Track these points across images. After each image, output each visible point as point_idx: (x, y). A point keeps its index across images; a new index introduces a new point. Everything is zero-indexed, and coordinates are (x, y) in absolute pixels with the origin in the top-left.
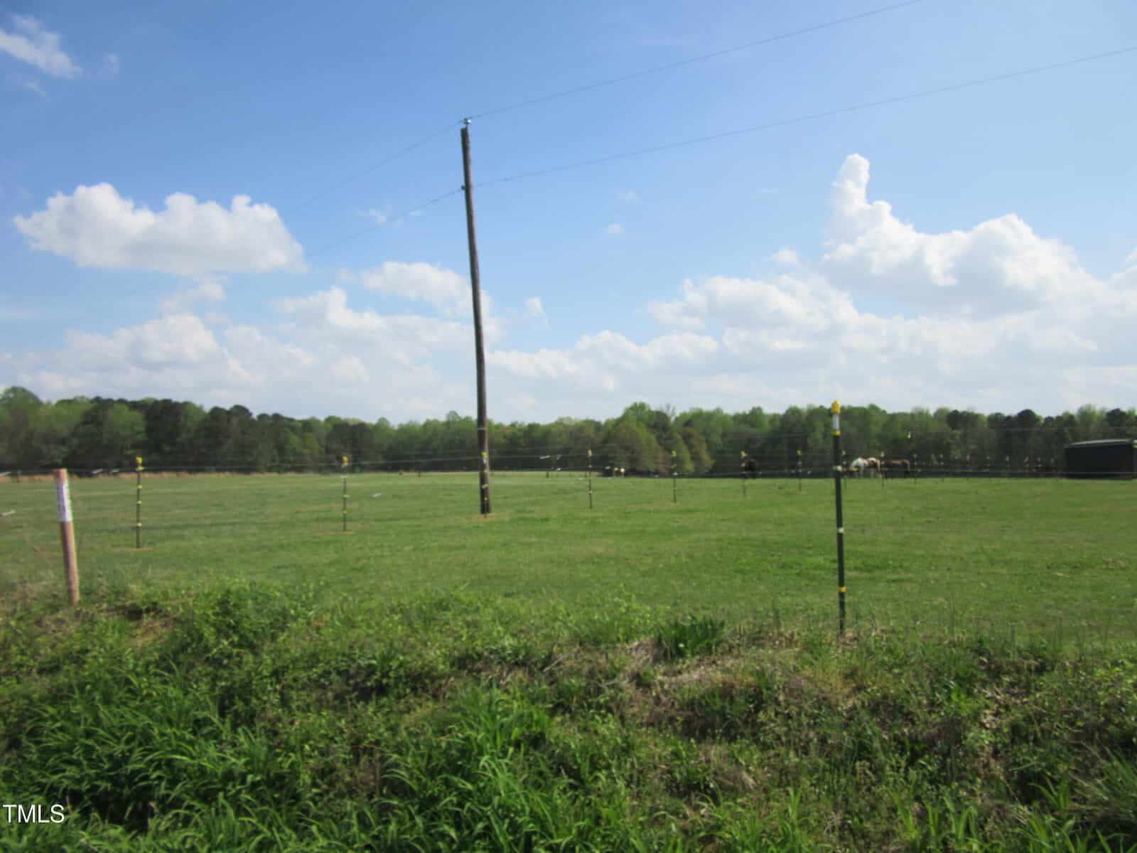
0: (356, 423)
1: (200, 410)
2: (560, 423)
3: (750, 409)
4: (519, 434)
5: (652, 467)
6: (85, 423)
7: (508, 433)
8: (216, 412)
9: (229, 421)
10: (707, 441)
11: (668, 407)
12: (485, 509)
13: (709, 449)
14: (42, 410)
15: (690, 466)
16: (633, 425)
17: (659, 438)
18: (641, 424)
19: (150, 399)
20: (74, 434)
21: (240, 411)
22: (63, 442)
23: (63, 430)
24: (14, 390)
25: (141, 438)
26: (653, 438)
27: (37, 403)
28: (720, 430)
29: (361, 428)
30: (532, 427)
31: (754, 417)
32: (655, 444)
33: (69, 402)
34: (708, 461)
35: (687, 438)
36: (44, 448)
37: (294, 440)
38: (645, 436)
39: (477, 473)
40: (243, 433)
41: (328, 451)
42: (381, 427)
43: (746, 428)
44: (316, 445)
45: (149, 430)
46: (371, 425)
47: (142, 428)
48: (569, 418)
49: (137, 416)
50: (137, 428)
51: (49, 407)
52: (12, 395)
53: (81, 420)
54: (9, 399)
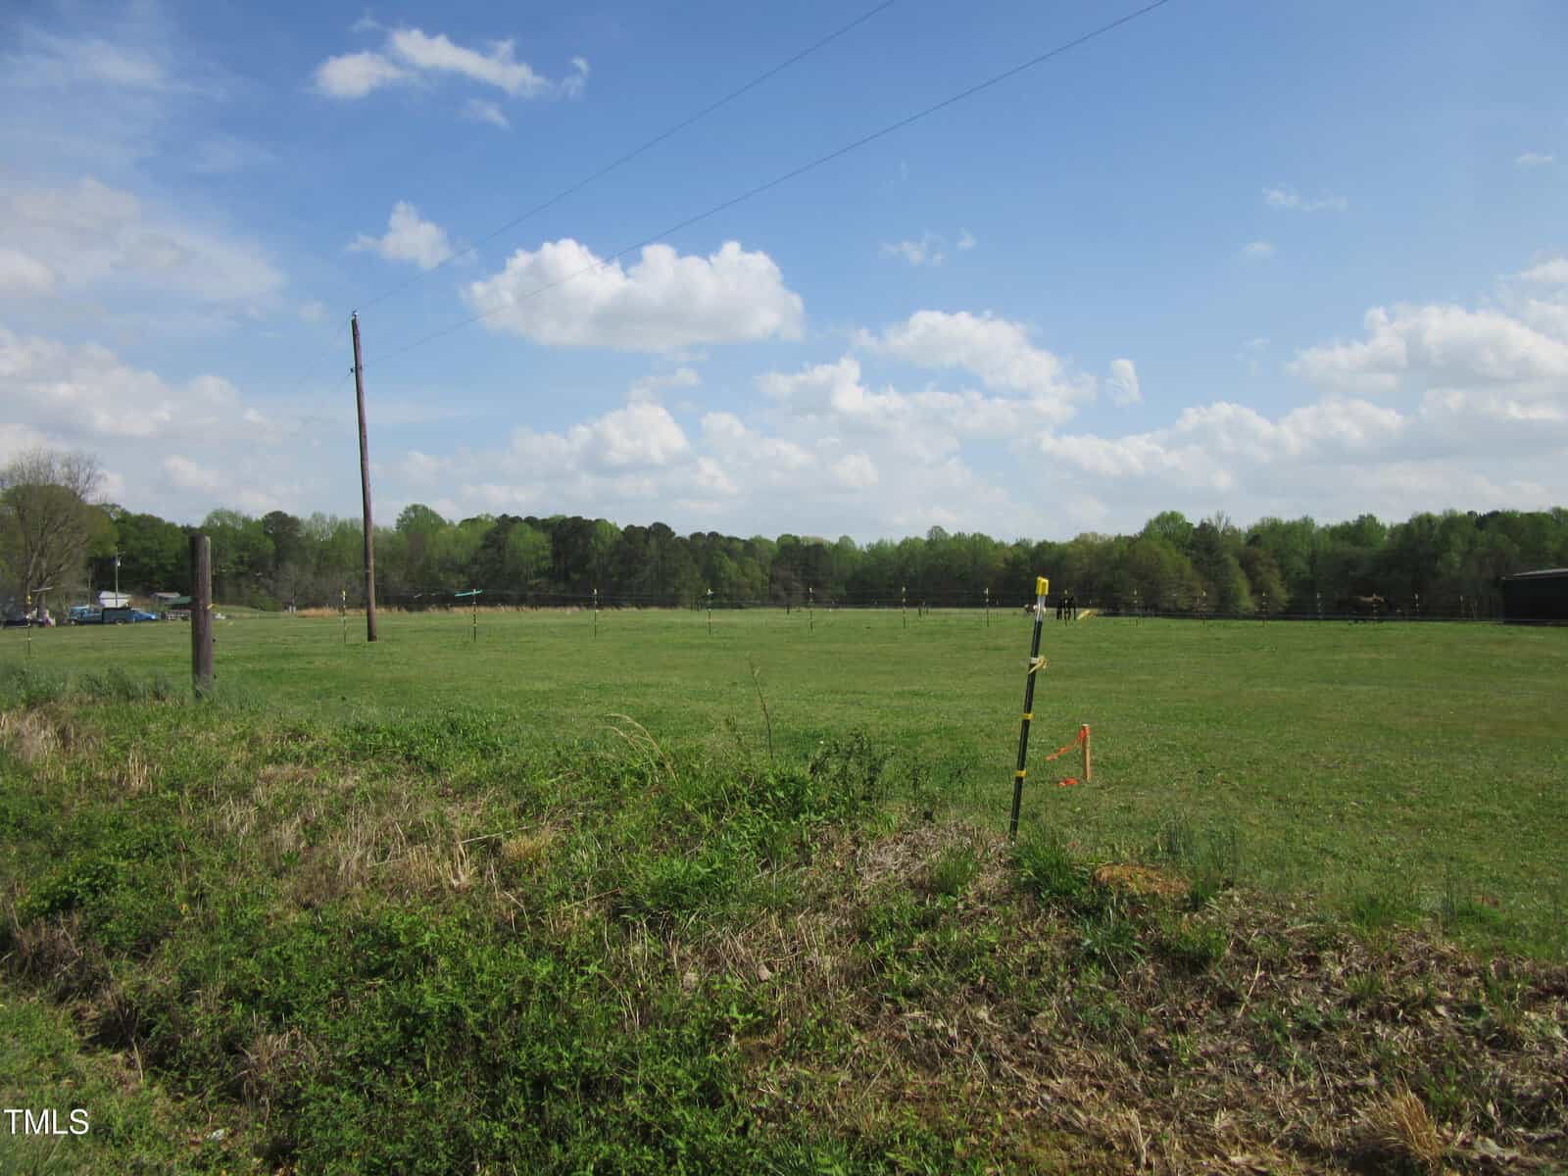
0: (811, 543)
1: (613, 528)
2: (1081, 541)
3: (1356, 518)
4: (1024, 557)
5: (1184, 604)
6: (485, 547)
7: (1010, 556)
8: (631, 530)
9: (646, 541)
10: (1281, 566)
11: (1219, 518)
13: (1285, 575)
14: (442, 531)
15: (1247, 602)
16: (1156, 546)
17: (1196, 563)
18: (1169, 543)
19: (558, 517)
20: (475, 561)
21: (661, 531)
22: (461, 570)
23: (461, 555)
24: (415, 508)
25: (545, 564)
26: (1187, 563)
27: (441, 523)
28: (1306, 550)
29: (817, 550)
30: (1044, 547)
31: (1361, 531)
32: (1188, 570)
33: (474, 521)
34: (1282, 594)
35: (1247, 564)
36: (442, 577)
37: (731, 566)
38: (1172, 558)
40: (663, 558)
41: (773, 579)
42: (843, 548)
43: (1345, 548)
44: (758, 572)
45: (556, 555)
46: (831, 544)
47: (548, 553)
48: (1094, 535)
49: (542, 538)
50: (541, 553)
51: (451, 528)
52: (412, 515)
53: (480, 543)
54: (411, 520)
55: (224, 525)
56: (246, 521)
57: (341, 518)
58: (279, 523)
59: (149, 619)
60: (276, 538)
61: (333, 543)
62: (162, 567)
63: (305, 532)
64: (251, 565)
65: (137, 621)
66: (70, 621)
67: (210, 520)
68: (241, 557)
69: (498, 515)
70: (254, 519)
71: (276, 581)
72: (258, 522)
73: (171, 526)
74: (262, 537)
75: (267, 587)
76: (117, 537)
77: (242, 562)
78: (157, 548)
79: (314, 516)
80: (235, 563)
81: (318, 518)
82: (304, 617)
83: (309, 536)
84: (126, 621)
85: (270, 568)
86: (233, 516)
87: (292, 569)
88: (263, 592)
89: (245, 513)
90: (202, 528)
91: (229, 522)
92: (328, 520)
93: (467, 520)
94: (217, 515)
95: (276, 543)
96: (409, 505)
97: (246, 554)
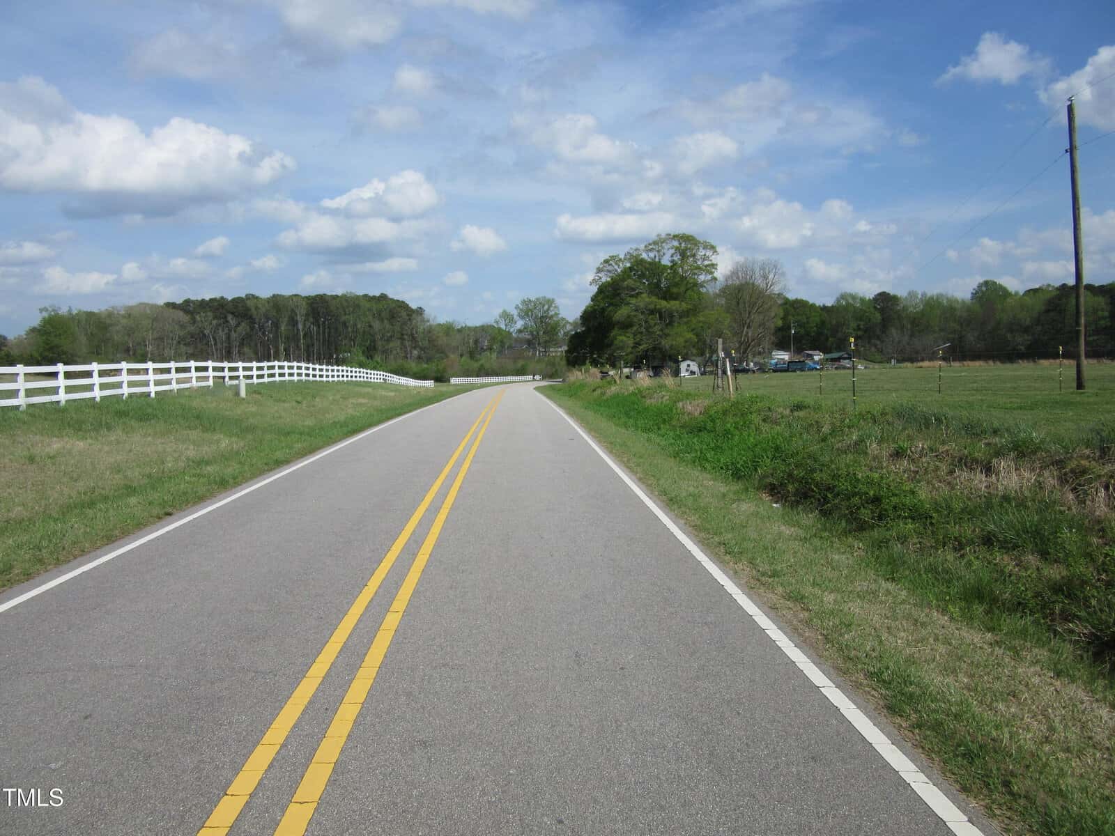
6: (1047, 311)
12: (1080, 385)
14: (1009, 300)
20: (1038, 322)
22: (1026, 330)
23: (1026, 319)
25: (1104, 323)
27: (1008, 294)
33: (1035, 291)
36: (1009, 336)
39: (1073, 363)
47: (1106, 314)
49: (1101, 301)
50: (1100, 313)
51: (1018, 297)
52: (984, 289)
53: (1043, 308)
54: (982, 292)
55: (848, 304)
56: (862, 300)
57: (929, 294)
58: (884, 299)
59: (816, 369)
60: (882, 311)
61: (923, 313)
62: (808, 334)
63: (902, 305)
64: (866, 331)
65: (809, 370)
66: (770, 369)
67: (838, 300)
68: (858, 326)
69: (1057, 284)
70: (867, 298)
71: (882, 342)
72: (870, 300)
73: (813, 306)
74: (872, 310)
75: (876, 346)
76: (782, 314)
77: (859, 329)
78: (805, 320)
79: (909, 293)
80: (854, 330)
81: (912, 295)
82: (921, 367)
83: (905, 308)
84: (802, 370)
85: (878, 332)
86: (854, 297)
87: (894, 332)
88: (873, 349)
89: (861, 295)
90: (833, 306)
91: (851, 301)
92: (920, 296)
93: (1029, 291)
94: (843, 297)
95: (882, 315)
96: (981, 281)
97: (862, 323)
